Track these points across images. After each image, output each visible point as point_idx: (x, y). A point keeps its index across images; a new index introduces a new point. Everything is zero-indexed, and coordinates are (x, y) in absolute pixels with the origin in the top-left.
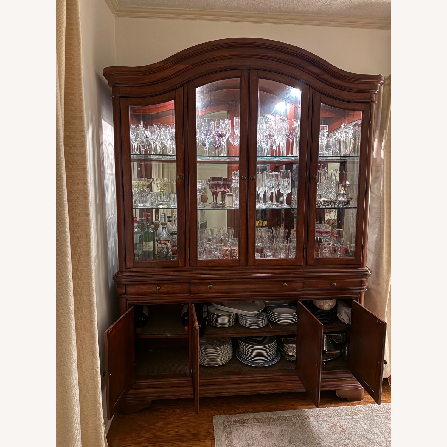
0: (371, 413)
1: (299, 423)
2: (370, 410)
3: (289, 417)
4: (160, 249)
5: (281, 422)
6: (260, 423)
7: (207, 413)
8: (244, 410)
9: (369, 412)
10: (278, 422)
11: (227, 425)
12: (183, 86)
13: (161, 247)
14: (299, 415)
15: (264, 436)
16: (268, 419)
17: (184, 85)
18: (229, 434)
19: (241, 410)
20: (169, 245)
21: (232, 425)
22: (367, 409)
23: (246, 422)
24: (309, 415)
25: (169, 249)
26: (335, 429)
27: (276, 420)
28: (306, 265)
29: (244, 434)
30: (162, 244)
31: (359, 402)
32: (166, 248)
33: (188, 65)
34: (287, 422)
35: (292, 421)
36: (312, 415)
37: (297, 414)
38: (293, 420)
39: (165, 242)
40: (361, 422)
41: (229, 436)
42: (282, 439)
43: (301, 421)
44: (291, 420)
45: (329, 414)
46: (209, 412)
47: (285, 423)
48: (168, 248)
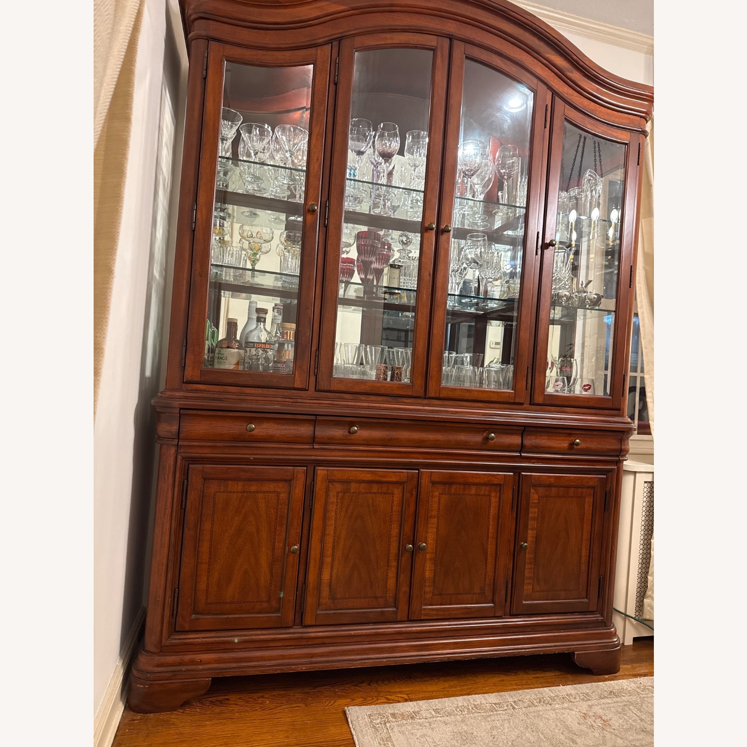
0: (643, 693)
1: (520, 713)
2: (639, 688)
3: (497, 706)
4: (251, 359)
5: (485, 714)
6: (443, 716)
7: (330, 704)
8: (406, 696)
9: (639, 691)
10: (480, 714)
11: (378, 724)
12: (332, 43)
13: (255, 355)
14: (516, 700)
15: (459, 741)
16: (458, 709)
17: (334, 43)
18: (387, 741)
19: (399, 695)
20: (270, 353)
21: (389, 722)
22: (633, 685)
23: (416, 716)
24: (534, 700)
25: (269, 361)
26: (590, 721)
27: (473, 711)
28: (530, 404)
29: (418, 738)
30: (257, 348)
31: (615, 676)
32: (265, 358)
33: (346, 7)
34: (495, 713)
35: (506, 712)
36: (540, 700)
37: (511, 700)
38: (506, 710)
39: (263, 346)
40: (631, 707)
41: (388, 744)
42: (497, 743)
43: (523, 711)
44: (503, 711)
45: (569, 698)
46: (334, 703)
47: (493, 715)
48: (267, 359)
